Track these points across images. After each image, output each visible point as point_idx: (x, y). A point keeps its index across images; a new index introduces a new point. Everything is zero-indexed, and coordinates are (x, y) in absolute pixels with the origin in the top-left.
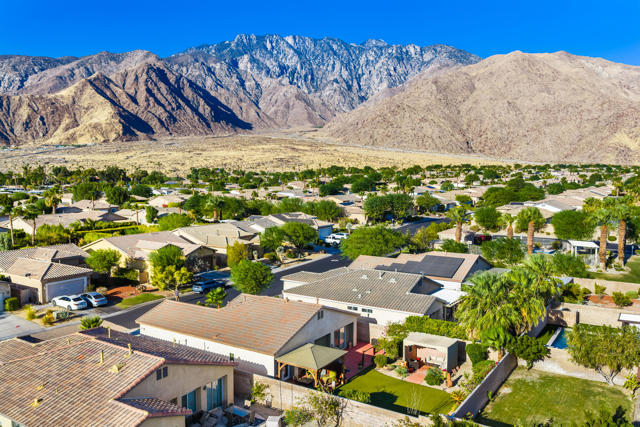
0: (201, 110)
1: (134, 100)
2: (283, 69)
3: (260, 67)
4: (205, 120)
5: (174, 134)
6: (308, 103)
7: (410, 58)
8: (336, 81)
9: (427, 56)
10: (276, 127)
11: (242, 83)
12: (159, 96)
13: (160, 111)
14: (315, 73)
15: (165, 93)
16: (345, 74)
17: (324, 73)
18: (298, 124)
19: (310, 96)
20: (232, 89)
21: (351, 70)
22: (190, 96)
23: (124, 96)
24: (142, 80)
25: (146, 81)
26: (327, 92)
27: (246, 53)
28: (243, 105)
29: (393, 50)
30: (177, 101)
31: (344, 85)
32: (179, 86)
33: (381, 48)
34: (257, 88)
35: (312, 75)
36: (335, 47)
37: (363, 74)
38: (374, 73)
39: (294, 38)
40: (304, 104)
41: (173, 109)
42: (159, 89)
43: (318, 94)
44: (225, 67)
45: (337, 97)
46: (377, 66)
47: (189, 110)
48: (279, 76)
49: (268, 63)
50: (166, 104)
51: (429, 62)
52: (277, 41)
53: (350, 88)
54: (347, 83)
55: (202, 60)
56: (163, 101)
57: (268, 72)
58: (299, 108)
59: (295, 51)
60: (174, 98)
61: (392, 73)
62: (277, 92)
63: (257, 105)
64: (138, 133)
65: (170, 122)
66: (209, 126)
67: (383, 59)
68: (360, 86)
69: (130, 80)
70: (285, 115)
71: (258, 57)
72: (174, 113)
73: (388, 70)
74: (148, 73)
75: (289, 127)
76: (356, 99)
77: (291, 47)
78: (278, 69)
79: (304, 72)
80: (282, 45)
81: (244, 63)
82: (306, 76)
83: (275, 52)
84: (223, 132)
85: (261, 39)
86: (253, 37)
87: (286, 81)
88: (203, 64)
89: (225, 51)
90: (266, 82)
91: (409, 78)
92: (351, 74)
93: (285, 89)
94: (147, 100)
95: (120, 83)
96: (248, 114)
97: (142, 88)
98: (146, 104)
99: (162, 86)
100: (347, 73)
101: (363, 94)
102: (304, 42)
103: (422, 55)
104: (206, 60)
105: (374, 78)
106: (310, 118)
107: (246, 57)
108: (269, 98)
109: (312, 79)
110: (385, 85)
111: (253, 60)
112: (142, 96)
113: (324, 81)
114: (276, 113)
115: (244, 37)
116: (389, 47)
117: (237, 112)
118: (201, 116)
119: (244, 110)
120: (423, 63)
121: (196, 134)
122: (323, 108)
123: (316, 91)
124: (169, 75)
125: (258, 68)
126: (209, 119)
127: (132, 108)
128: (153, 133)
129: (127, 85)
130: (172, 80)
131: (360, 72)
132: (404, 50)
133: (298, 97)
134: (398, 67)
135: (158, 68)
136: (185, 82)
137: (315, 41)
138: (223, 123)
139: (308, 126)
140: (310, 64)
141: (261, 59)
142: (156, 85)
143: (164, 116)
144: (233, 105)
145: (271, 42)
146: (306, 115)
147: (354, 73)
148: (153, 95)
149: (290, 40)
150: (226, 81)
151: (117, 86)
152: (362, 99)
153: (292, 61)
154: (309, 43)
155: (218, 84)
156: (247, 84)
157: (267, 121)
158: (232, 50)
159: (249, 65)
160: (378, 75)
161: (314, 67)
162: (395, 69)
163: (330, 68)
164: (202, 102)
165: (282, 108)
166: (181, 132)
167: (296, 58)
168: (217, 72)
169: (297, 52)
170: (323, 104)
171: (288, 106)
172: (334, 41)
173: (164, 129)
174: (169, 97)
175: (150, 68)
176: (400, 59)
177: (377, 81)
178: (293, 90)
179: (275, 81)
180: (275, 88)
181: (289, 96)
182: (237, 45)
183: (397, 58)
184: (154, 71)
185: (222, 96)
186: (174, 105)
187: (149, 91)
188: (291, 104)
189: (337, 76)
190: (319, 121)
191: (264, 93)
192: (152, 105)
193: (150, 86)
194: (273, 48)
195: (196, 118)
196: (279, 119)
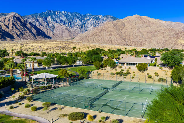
0: (33, 31)
1: (8, 27)
2: (61, 21)
3: (54, 20)
4: (34, 35)
5: (22, 39)
6: (69, 31)
7: (99, 19)
8: (78, 25)
9: (105, 18)
10: (59, 38)
11: (48, 25)
12: (17, 26)
13: (17, 31)
14: (71, 22)
15: (20, 25)
16: (80, 23)
17: (74, 23)
18: (66, 37)
19: (70, 29)
20: (45, 26)
21: (82, 22)
22: (29, 27)
23: (4, 25)
24: (11, 20)
25: (13, 21)
26: (75, 28)
27: (50, 16)
28: (48, 31)
29: (95, 16)
30: (24, 28)
31: (80, 26)
32: (25, 23)
33: (91, 16)
34: (53, 26)
35: (70, 23)
36: (77, 15)
37: (86, 23)
38: (89, 23)
39: (65, 12)
40: (68, 31)
41: (22, 31)
42: (17, 24)
43: (72, 29)
44: (43, 19)
45: (78, 30)
46: (90, 21)
47: (28, 31)
48: (60, 23)
49: (57, 19)
50: (20, 29)
51: (105, 20)
52: (59, 13)
53: (82, 27)
54: (81, 25)
55: (35, 17)
56: (19, 28)
57: (57, 22)
58: (66, 33)
59: (65, 16)
60: (23, 27)
61: (95, 23)
62: (59, 28)
63: (53, 31)
64: (7, 38)
65: (21, 35)
66: (35, 37)
67: (92, 19)
68: (85, 27)
69: (7, 20)
70: (62, 35)
71: (53, 17)
72: (23, 32)
73: (93, 22)
74: (13, 18)
75: (63, 38)
76: (84, 31)
77: (63, 14)
78: (60, 21)
79: (68, 22)
80: (61, 14)
81: (49, 19)
82: (68, 23)
83: (59, 16)
84: (40, 39)
85: (54, 12)
86: (52, 11)
87: (62, 24)
88: (35, 18)
89: (43, 15)
90: (56, 24)
91: (100, 25)
92: (82, 23)
93: (62, 27)
94: (12, 27)
95: (3, 21)
96: (50, 34)
97: (11, 23)
98: (12, 28)
99: (19, 23)
100: (81, 23)
101: (86, 29)
102: (68, 13)
103: (103, 18)
104: (36, 17)
105: (89, 24)
106: (70, 35)
107: (50, 17)
108: (57, 29)
109: (70, 24)
110: (92, 26)
111: (52, 18)
112: (10, 26)
113: (74, 25)
114: (59, 34)
115: (49, 11)
116: (93, 15)
117: (46, 33)
118: (33, 34)
119: (48, 33)
120: (104, 20)
121: (30, 39)
122: (74, 33)
123: (71, 28)
124: (22, 20)
125: (53, 20)
126: (36, 34)
127: (6, 30)
128: (14, 38)
129: (6, 22)
130: (23, 21)
131: (85, 23)
132: (98, 16)
133: (66, 29)
134: (96, 21)
135: (18, 17)
136: (28, 22)
137: (71, 13)
138: (41, 36)
139: (70, 38)
140: (70, 20)
141: (54, 18)
142: (16, 22)
143: (19, 33)
144: (45, 31)
145: (57, 13)
146: (69, 35)
147: (83, 23)
148: (15, 26)
149: (63, 12)
150: (43, 24)
151: (1, 22)
152: (86, 30)
153: (64, 19)
154: (69, 14)
155: (40, 24)
156: (50, 25)
157: (56, 36)
158: (45, 15)
159: (50, 19)
160: (90, 24)
161: (71, 21)
162: (95, 22)
163: (76, 21)
164: (33, 29)
165: (61, 32)
166: (25, 38)
167: (65, 18)
168: (40, 21)
169: (66, 16)
170: (74, 31)
171: (63, 32)
172: (77, 13)
173: (18, 37)
174: (21, 27)
175: (14, 17)
176: (97, 19)
177: (90, 25)
178: (65, 27)
179: (59, 24)
180: (59, 26)
181: (63, 28)
182: (47, 13)
183: (96, 18)
184: (16, 18)
185: (41, 28)
186: (23, 29)
187: (13, 24)
188: (64, 31)
189: (78, 24)
190: (73, 36)
191: (55, 28)
192: (14, 29)
193: (14, 23)
194: (58, 14)
195: (31, 34)
196: (60, 36)
